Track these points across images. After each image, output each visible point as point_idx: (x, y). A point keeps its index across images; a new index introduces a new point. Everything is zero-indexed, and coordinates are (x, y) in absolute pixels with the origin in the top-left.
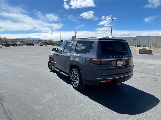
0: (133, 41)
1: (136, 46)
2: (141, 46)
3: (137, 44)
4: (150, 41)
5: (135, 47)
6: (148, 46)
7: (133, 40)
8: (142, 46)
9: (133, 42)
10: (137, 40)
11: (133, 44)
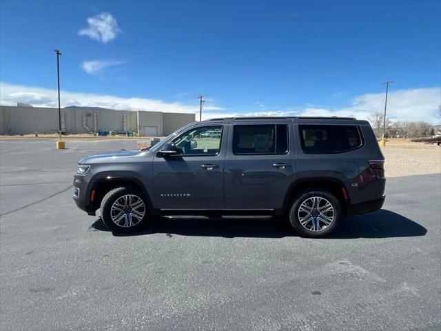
0: (84, 119)
1: (97, 134)
2: (108, 133)
3: (95, 127)
4: (125, 120)
5: (95, 135)
6: (124, 134)
7: (84, 117)
8: (110, 132)
9: (84, 123)
10: (95, 118)
11: (87, 128)
